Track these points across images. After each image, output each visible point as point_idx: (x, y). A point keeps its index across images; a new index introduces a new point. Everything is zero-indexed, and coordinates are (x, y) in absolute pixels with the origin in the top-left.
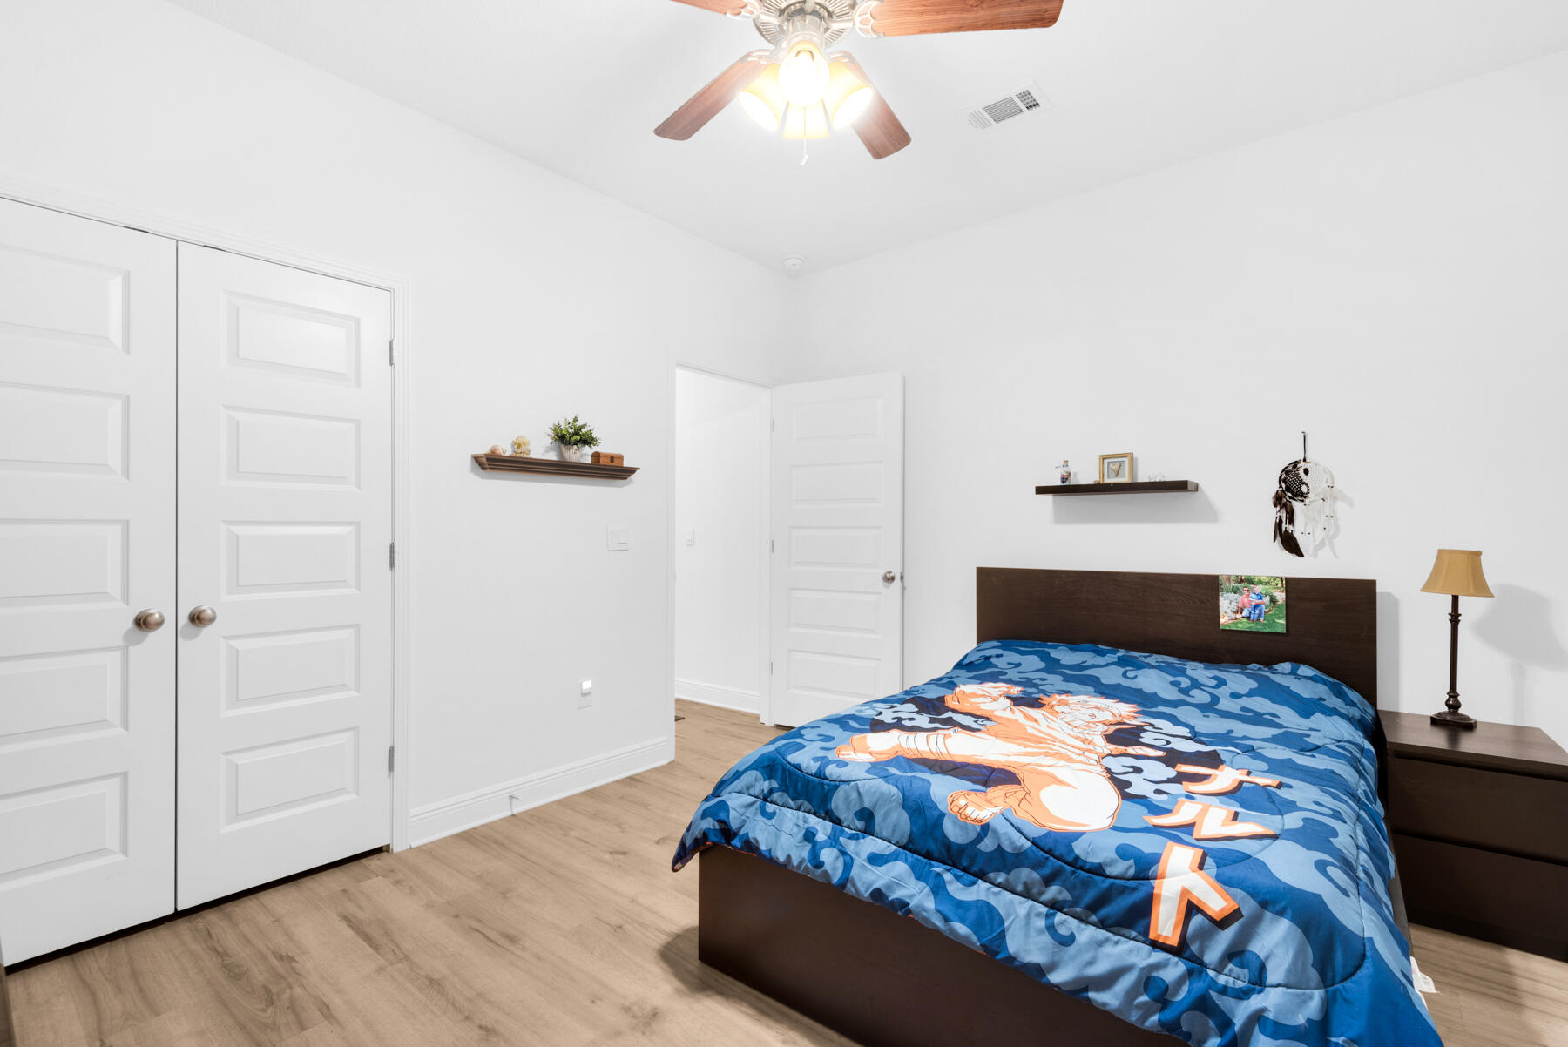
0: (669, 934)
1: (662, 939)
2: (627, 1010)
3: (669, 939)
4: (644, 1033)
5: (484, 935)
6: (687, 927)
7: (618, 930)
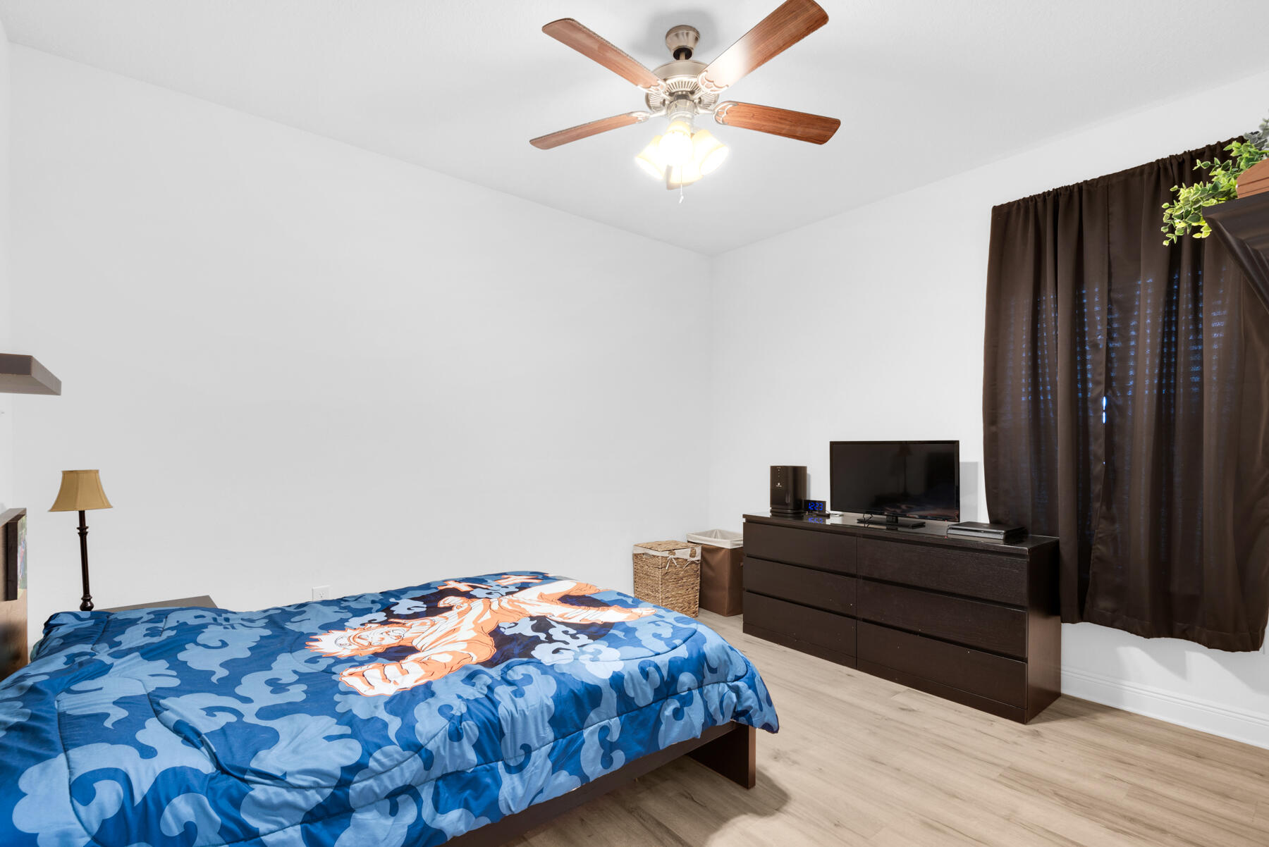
0: (786, 812)
1: (791, 807)
2: (795, 762)
3: (785, 808)
4: (778, 750)
5: (967, 836)
6: (772, 818)
7: (837, 823)
